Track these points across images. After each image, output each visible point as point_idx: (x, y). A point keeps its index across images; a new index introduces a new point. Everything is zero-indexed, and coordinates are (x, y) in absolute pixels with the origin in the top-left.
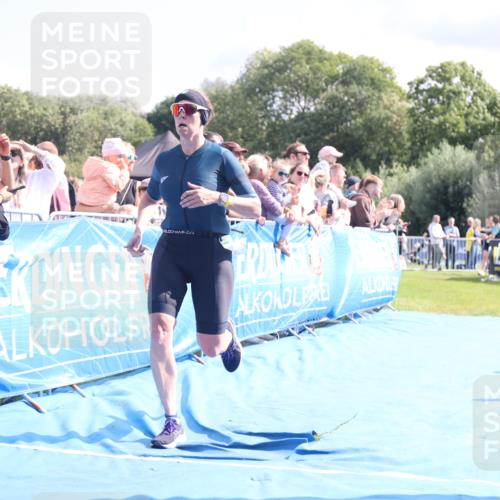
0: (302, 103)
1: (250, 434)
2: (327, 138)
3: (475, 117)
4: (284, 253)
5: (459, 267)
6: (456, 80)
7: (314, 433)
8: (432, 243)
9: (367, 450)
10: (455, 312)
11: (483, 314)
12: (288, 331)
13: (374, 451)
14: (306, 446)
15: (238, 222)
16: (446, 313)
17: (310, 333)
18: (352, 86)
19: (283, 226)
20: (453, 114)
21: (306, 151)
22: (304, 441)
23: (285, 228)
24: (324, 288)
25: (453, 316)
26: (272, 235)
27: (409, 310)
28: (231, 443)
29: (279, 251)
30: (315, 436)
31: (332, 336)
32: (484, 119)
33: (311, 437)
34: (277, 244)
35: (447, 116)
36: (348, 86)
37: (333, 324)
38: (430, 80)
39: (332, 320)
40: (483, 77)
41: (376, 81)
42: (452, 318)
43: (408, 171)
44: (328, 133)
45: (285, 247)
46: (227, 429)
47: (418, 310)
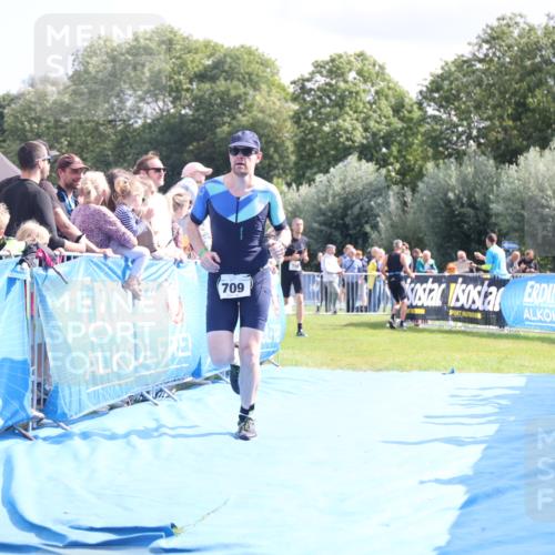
0: (161, 104)
1: (92, 529)
2: (191, 147)
3: (376, 122)
4: (135, 296)
5: (361, 309)
6: (352, 76)
7: (173, 526)
8: (325, 280)
9: (241, 546)
10: (353, 367)
11: (387, 369)
12: (142, 395)
13: (249, 546)
14: (163, 543)
15: (75, 257)
16: (342, 368)
17: (169, 396)
18: (218, 83)
19: (133, 262)
20: (348, 118)
21: (161, 166)
22: (161, 537)
23: (136, 263)
24: (184, 339)
25: (350, 372)
26: (120, 273)
27: (296, 365)
28: (66, 542)
29: (130, 294)
30: (174, 530)
31: (198, 400)
32: (389, 124)
33: (169, 531)
34: (126, 285)
35: (340, 121)
36: (214, 82)
37: (200, 385)
38: (318, 77)
39: (198, 381)
40: (387, 71)
41: (253, 77)
42: (350, 374)
43: (298, 190)
44: (191, 143)
45: (136, 287)
46: (63, 523)
47: (307, 365)
